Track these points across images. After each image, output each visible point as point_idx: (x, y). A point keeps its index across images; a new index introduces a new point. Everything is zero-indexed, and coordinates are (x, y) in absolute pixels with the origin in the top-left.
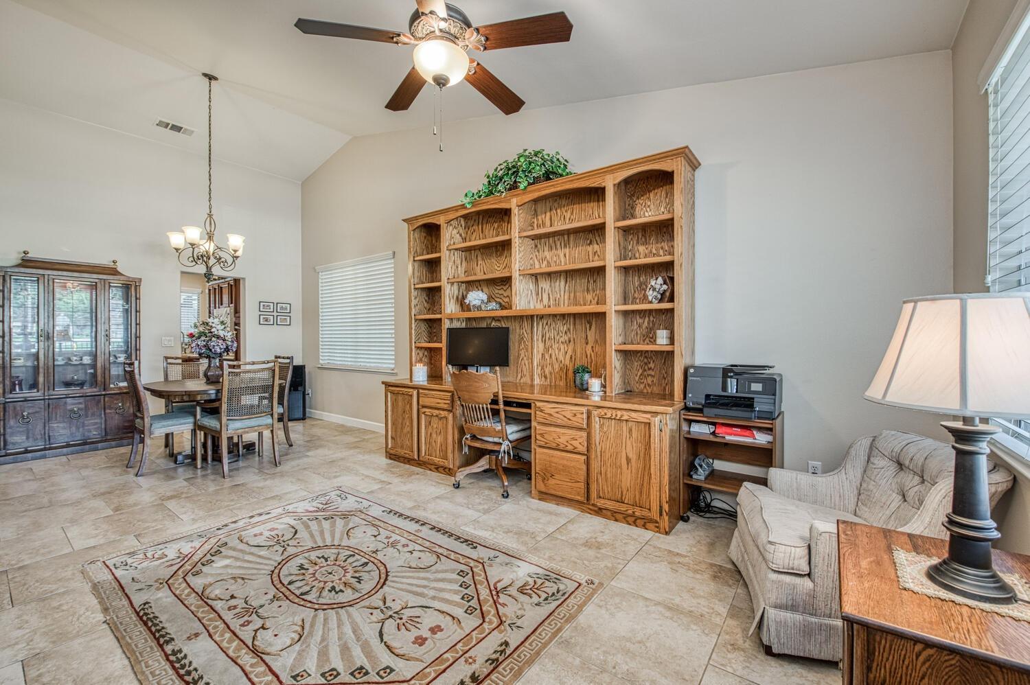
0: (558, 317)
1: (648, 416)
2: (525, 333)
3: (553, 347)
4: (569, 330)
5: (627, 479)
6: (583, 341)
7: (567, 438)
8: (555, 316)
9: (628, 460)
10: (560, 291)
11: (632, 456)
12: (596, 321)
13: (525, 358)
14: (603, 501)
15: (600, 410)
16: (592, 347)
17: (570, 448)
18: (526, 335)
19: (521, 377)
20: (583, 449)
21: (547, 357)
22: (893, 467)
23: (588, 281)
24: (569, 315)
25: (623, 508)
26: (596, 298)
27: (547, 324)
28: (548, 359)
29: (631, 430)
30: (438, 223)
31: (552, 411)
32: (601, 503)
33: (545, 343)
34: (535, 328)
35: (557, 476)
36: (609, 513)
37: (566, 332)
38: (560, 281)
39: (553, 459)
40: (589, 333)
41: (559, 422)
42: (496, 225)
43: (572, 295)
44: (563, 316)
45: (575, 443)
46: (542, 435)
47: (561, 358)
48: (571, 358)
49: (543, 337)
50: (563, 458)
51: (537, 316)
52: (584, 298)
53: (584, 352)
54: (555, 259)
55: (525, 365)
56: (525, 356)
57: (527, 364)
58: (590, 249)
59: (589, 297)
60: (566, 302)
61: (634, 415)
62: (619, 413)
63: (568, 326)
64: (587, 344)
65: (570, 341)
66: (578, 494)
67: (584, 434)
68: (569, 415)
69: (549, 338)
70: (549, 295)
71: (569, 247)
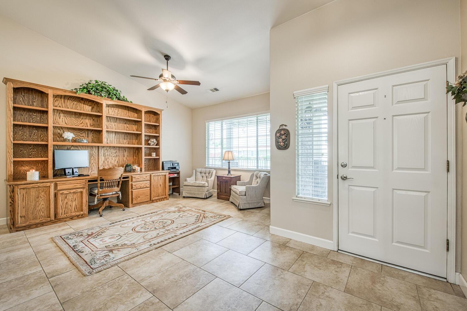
0: (112, 147)
1: (165, 173)
2: (94, 153)
3: (109, 158)
4: (117, 152)
5: (160, 190)
6: (123, 156)
7: (144, 184)
8: (110, 147)
9: (160, 185)
10: (113, 137)
11: (161, 184)
12: (128, 149)
13: (94, 163)
14: (155, 198)
15: (153, 174)
16: (126, 158)
17: (145, 187)
18: (95, 154)
19: (91, 171)
20: (149, 186)
21: (106, 162)
22: (200, 174)
23: (125, 136)
24: (117, 147)
25: (160, 197)
26: (128, 142)
27: (106, 149)
28: (107, 163)
29: (161, 178)
30: (47, 92)
31: (139, 177)
32: (154, 199)
33: (105, 157)
34: (100, 151)
35: (141, 197)
36: (155, 201)
37: (115, 153)
38: (113, 134)
39: (139, 192)
40: (125, 153)
41: (141, 180)
42: (75, 103)
43: (118, 140)
44: (114, 147)
45: (146, 185)
46: (135, 186)
47: (113, 162)
48: (117, 162)
49: (104, 154)
50: (143, 190)
51: (101, 146)
52: (123, 142)
53: (123, 159)
54: (110, 125)
55: (94, 166)
56: (94, 162)
57: (95, 166)
58: (125, 125)
59: (125, 141)
60: (115, 142)
61: (162, 173)
62: (159, 174)
63: (116, 151)
64: (124, 157)
65: (117, 156)
66: (148, 199)
67: (149, 182)
68: (144, 177)
69: (107, 155)
70: (107, 138)
71: (117, 123)
